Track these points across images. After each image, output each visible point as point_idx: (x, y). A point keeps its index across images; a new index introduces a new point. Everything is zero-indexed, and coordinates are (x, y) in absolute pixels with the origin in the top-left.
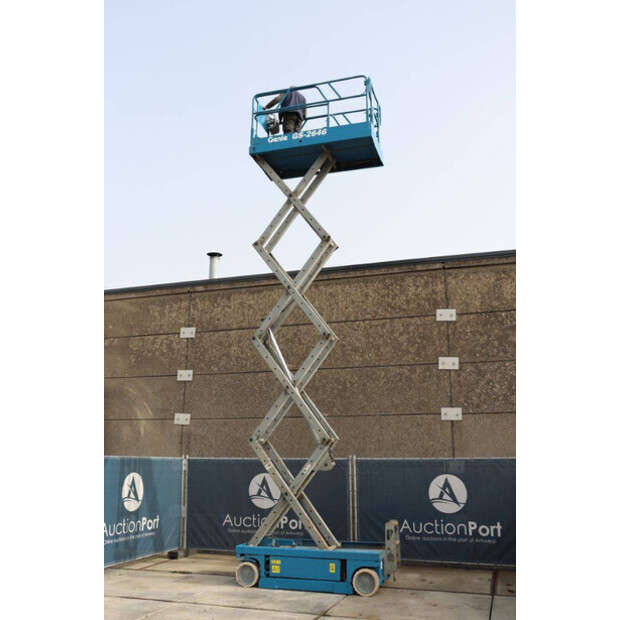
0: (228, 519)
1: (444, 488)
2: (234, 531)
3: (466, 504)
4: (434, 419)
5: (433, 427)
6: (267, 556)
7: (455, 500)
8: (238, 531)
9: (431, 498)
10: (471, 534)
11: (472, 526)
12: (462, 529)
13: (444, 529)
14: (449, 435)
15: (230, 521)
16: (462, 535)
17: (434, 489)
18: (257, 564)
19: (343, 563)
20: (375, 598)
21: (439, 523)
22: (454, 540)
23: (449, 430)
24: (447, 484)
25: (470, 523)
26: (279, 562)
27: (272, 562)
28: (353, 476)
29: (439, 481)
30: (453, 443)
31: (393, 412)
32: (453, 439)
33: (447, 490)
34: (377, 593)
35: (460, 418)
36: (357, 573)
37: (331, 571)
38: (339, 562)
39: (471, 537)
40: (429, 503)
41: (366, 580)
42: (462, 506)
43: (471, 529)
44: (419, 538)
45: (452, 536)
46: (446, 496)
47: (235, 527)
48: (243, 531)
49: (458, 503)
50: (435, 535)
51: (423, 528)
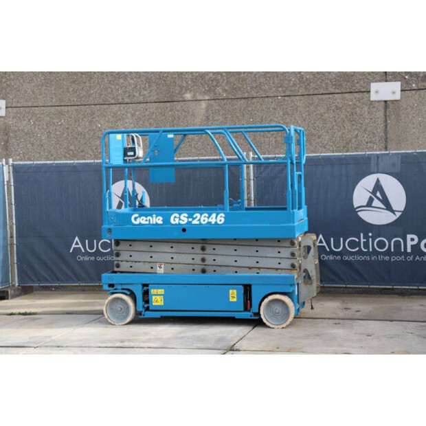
0: (76, 243)
1: (374, 193)
2: (86, 258)
3: (404, 213)
4: (359, 100)
5: (358, 110)
6: (145, 285)
7: (389, 207)
8: (92, 258)
9: (355, 206)
10: (409, 250)
11: (412, 240)
12: (397, 244)
13: (373, 244)
14: (381, 121)
15: (80, 246)
16: (398, 251)
17: (361, 194)
18: (132, 295)
19: (247, 289)
20: (291, 330)
21: (366, 237)
22: (387, 258)
23: (381, 114)
24: (378, 187)
25: (409, 237)
26: (161, 291)
27: (153, 291)
28: (249, 180)
29: (368, 182)
30: (386, 132)
31: (302, 91)
32: (386, 126)
33: (378, 194)
34: (291, 324)
35: (398, 96)
36: (266, 300)
37: (231, 300)
38: (242, 288)
39: (409, 254)
40: (353, 212)
41: (278, 308)
42: (398, 214)
43: (409, 243)
44: (338, 258)
45: (384, 254)
46: (376, 203)
47: (87, 253)
48: (99, 259)
49: (393, 212)
50: (360, 252)
51: (344, 244)
